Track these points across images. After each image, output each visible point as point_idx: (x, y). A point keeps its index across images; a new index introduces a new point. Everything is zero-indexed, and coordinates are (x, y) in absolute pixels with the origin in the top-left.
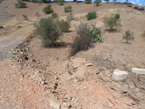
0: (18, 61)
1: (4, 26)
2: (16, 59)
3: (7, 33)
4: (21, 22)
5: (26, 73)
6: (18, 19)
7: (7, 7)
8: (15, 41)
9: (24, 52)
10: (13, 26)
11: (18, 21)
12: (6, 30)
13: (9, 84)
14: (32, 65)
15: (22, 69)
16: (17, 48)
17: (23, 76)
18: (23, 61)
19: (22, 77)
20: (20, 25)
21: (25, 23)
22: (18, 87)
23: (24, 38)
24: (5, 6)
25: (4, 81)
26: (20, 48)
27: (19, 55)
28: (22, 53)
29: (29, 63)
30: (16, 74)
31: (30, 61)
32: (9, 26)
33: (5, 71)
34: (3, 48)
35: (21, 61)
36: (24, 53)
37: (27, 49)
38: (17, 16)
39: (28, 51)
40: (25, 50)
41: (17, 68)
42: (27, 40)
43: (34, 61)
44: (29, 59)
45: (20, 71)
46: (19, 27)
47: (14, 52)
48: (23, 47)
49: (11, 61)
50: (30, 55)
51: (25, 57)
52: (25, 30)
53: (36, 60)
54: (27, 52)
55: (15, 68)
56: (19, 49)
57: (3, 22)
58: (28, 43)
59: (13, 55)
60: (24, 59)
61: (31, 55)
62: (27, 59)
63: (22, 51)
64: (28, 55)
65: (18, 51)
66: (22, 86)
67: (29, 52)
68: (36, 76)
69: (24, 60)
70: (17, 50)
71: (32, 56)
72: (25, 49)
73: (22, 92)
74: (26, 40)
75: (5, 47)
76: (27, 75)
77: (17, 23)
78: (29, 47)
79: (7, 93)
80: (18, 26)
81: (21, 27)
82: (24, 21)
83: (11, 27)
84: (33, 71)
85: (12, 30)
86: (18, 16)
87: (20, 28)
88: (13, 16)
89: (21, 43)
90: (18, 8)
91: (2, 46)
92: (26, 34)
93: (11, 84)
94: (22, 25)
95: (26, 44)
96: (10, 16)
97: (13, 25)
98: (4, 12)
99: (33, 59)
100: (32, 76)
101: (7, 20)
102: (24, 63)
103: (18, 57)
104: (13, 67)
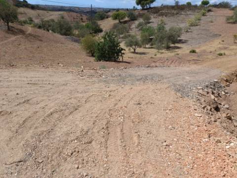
0: (204, 108)
1: (197, 51)
2: (201, 104)
3: (198, 60)
4: (226, 46)
5: (215, 134)
6: (223, 41)
7: (212, 22)
8: (207, 76)
9: (216, 97)
10: (211, 52)
11: (223, 44)
12: (198, 56)
13: (185, 137)
14: (225, 124)
15: (209, 123)
16: (207, 87)
17: (209, 137)
18: (211, 110)
19: (207, 136)
20: (222, 52)
21: (233, 49)
22: (198, 149)
23: (223, 74)
24: (210, 20)
25: (180, 128)
26: (212, 88)
27: (207, 99)
28: (213, 97)
29: (219, 119)
30: (198, 126)
31: (222, 115)
32: (204, 51)
33: (184, 115)
34: (188, 81)
35: (207, 110)
36: (216, 99)
37: (223, 93)
38: (223, 37)
39: (223, 97)
40: (219, 94)
41: (201, 118)
42: (228, 78)
43: (229, 118)
44: (221, 111)
45: (206, 126)
46: (221, 55)
47: (201, 91)
48: (218, 88)
49: (194, 103)
50: (224, 106)
51: (215, 106)
52: (230, 61)
53: (232, 118)
54: (221, 99)
55: (198, 117)
56: (210, 90)
57: (198, 44)
58: (228, 83)
59: (198, 96)
60: (214, 108)
61: (227, 106)
62: (217, 109)
63: (213, 93)
64: (220, 104)
65: (208, 93)
66: (204, 151)
67: (225, 99)
68: (231, 148)
69: (213, 110)
70: (206, 90)
71: (228, 109)
72: (219, 92)
73: (203, 160)
74: (225, 79)
75: (190, 81)
76: (217, 139)
77: (220, 48)
78: (226, 91)
79: (180, 148)
80: (219, 53)
81: (225, 54)
82: (232, 45)
83: (208, 53)
84: (228, 137)
85: (208, 58)
86: (225, 36)
87: (221, 57)
88: (216, 36)
89: (215, 80)
90: (229, 23)
91: (187, 78)
92: (228, 68)
93: (188, 138)
94: (227, 52)
95: (223, 85)
96: (211, 36)
97: (213, 49)
98: (204, 30)
99: (229, 115)
100: (225, 144)
101: (205, 42)
102: (212, 115)
103: (205, 101)
104: (196, 115)
